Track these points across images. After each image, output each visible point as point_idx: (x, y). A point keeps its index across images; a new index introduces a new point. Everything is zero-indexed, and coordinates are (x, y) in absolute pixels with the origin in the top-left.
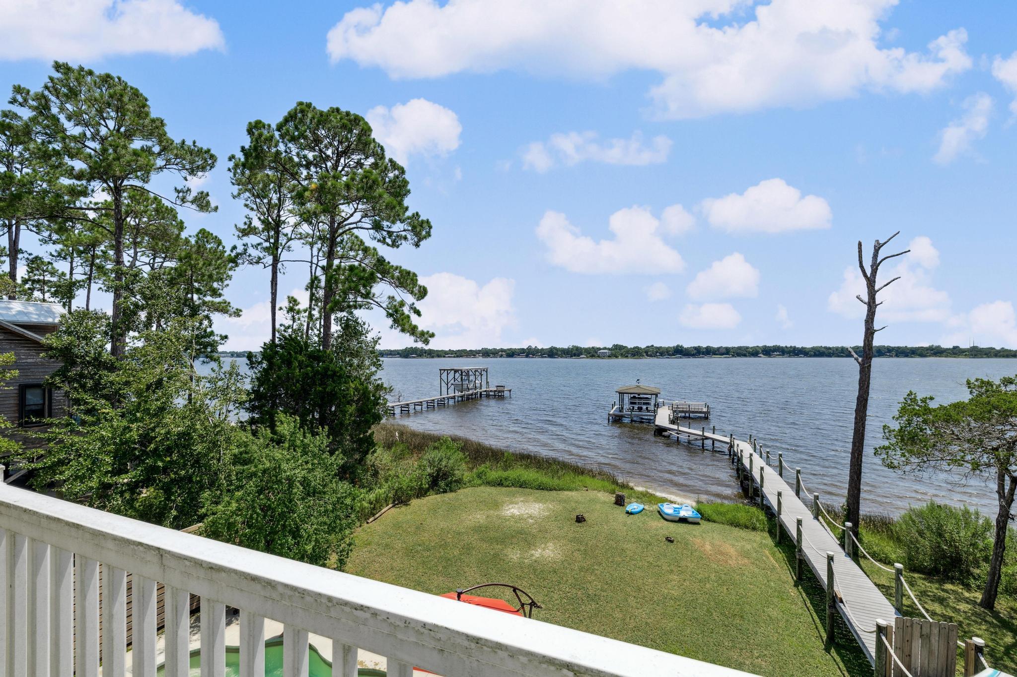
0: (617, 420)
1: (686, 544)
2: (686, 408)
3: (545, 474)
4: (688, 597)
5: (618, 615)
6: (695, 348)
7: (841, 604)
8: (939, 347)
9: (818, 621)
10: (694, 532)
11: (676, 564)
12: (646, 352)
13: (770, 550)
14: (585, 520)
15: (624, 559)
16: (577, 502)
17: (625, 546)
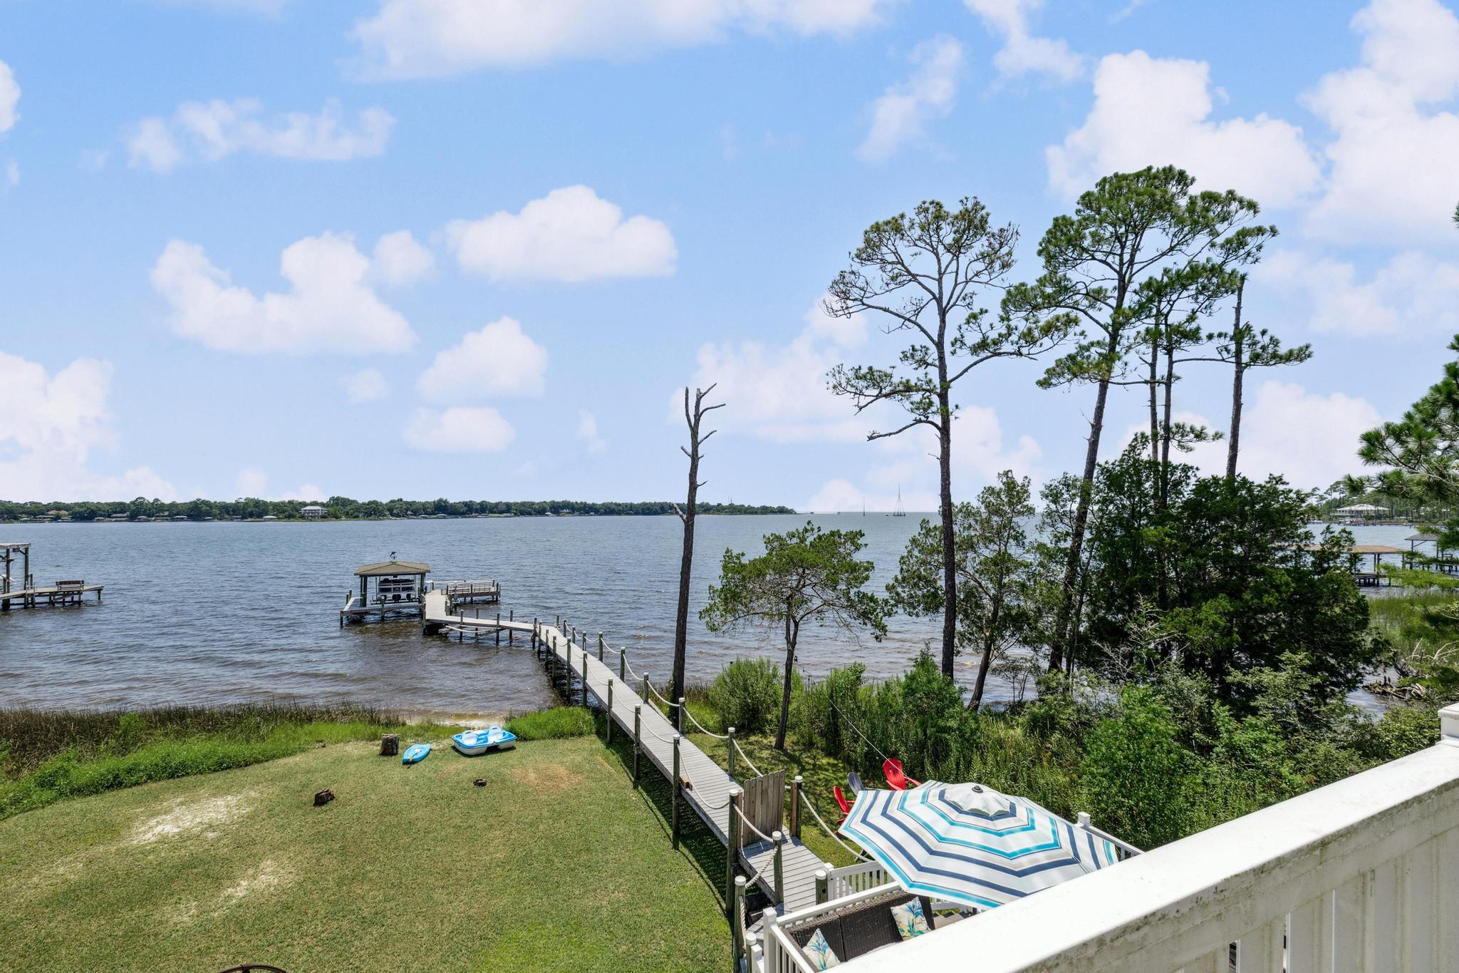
0: (355, 621)
1: (503, 781)
2: (467, 590)
3: (229, 737)
4: (520, 852)
5: (421, 926)
6: (465, 504)
7: (688, 790)
8: (708, 504)
9: (662, 819)
10: (510, 761)
11: (495, 814)
12: (391, 510)
13: (603, 755)
14: (333, 798)
15: (415, 836)
16: (308, 772)
17: (413, 816)
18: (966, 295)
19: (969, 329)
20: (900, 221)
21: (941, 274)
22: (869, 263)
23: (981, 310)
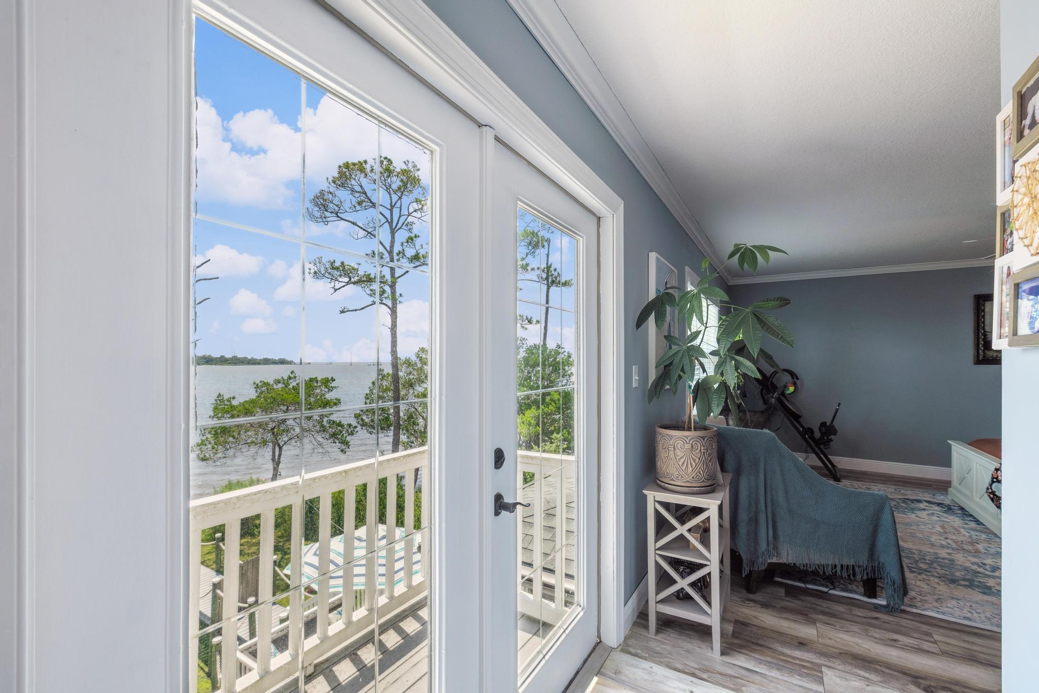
18: (408, 223)
19: (408, 246)
20: (364, 165)
21: (392, 206)
22: (343, 189)
23: (416, 235)
